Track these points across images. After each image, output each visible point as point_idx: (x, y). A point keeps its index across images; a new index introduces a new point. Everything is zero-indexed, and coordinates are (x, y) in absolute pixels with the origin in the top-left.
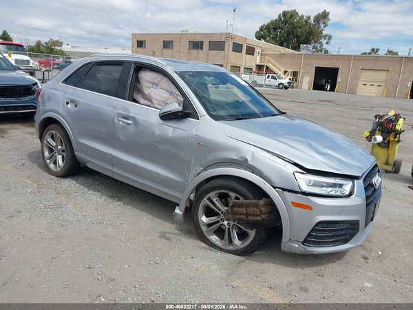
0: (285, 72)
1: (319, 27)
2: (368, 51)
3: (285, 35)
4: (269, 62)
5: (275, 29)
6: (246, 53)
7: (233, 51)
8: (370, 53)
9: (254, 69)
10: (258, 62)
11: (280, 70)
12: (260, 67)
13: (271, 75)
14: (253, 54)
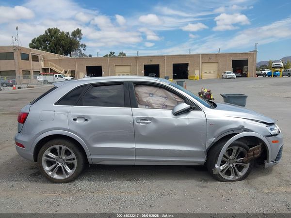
0: (66, 72)
1: (76, 40)
2: (109, 54)
3: (54, 45)
4: (52, 65)
5: (44, 41)
6: (33, 60)
7: (22, 59)
8: (110, 56)
9: (41, 72)
10: (43, 66)
11: (62, 71)
12: (45, 70)
13: (57, 75)
14: (38, 61)
